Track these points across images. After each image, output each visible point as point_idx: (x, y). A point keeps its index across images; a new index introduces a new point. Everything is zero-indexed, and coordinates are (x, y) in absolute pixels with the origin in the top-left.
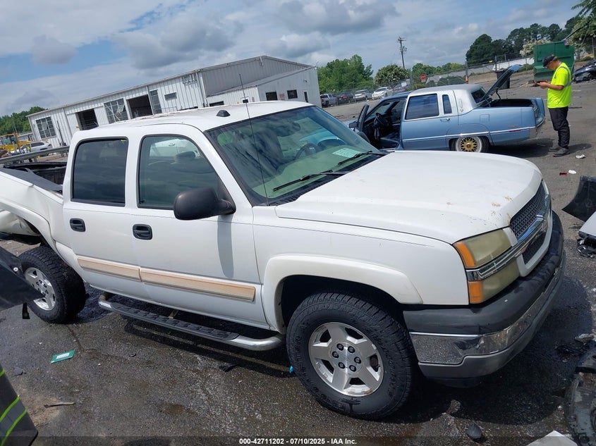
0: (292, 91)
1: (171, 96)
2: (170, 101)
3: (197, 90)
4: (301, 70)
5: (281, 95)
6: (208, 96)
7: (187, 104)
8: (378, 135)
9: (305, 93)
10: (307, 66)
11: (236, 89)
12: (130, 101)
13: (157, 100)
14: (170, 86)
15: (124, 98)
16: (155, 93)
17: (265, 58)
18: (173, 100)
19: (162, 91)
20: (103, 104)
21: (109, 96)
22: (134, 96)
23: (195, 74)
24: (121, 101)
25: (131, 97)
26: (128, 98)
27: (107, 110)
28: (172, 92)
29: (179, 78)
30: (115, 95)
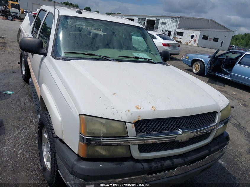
0: (216, 38)
1: (164, 24)
2: (162, 25)
3: (175, 24)
4: (226, 31)
5: (210, 38)
6: (178, 28)
7: (169, 29)
8: (223, 67)
9: (222, 42)
10: (230, 30)
11: (192, 29)
12: (148, 20)
13: (158, 23)
14: (165, 19)
15: (146, 18)
16: (158, 20)
17: (212, 21)
18: (164, 26)
19: (162, 20)
20: (138, 18)
21: (141, 16)
22: (150, 19)
23: (177, 17)
24: (145, 19)
25: (149, 19)
26: (148, 19)
27: (138, 21)
28: (165, 22)
29: (170, 17)
30: (144, 16)
